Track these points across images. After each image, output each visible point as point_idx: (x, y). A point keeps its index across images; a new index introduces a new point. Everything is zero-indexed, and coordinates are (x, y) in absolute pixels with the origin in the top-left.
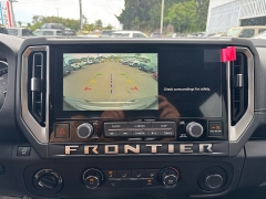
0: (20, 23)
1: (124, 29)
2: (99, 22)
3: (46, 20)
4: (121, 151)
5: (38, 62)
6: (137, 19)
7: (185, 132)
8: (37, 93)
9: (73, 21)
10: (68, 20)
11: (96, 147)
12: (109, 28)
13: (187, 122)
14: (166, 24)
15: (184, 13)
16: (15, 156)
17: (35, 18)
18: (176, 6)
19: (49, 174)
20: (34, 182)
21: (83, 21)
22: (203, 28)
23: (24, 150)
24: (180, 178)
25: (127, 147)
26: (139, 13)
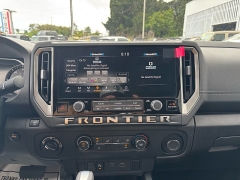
0: (18, 30)
1: (110, 35)
2: (88, 29)
3: (41, 28)
4: (105, 121)
5: (46, 59)
6: (121, 26)
7: (150, 107)
8: (45, 81)
9: (65, 28)
10: (60, 27)
11: (86, 119)
12: (97, 34)
13: (152, 100)
14: (147, 30)
15: (163, 20)
16: (28, 127)
17: (31, 26)
18: (156, 14)
19: (52, 140)
20: (41, 147)
21: (74, 28)
22: (180, 33)
23: (35, 122)
24: (148, 143)
25: (109, 119)
26: (123, 21)
